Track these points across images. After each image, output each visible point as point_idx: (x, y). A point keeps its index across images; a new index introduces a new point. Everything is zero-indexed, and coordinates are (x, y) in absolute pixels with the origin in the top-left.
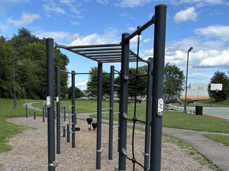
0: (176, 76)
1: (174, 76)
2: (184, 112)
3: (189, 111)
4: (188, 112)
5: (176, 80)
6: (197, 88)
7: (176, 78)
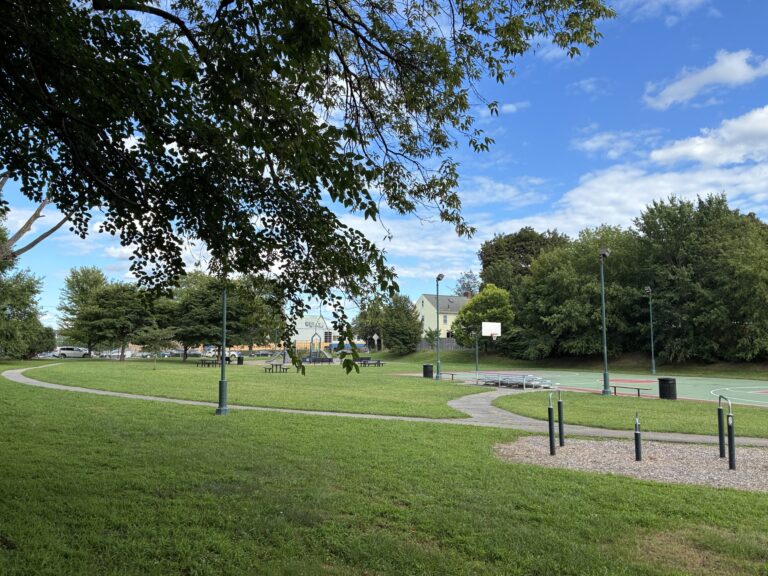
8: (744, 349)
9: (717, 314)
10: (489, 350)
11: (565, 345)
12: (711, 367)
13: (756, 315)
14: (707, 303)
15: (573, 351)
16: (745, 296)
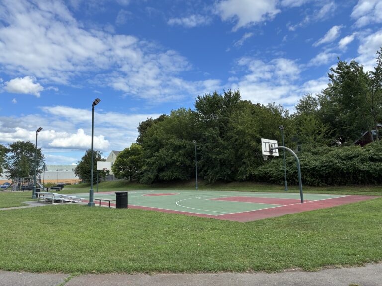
0: (31, 155)
1: (28, 155)
2: (89, 204)
3: (97, 203)
4: (95, 205)
5: (31, 160)
6: (55, 171)
7: (31, 158)
8: (242, 173)
9: (228, 154)
10: (132, 180)
11: (160, 175)
12: (229, 185)
13: (246, 154)
14: (225, 148)
15: (165, 178)
16: (241, 143)
